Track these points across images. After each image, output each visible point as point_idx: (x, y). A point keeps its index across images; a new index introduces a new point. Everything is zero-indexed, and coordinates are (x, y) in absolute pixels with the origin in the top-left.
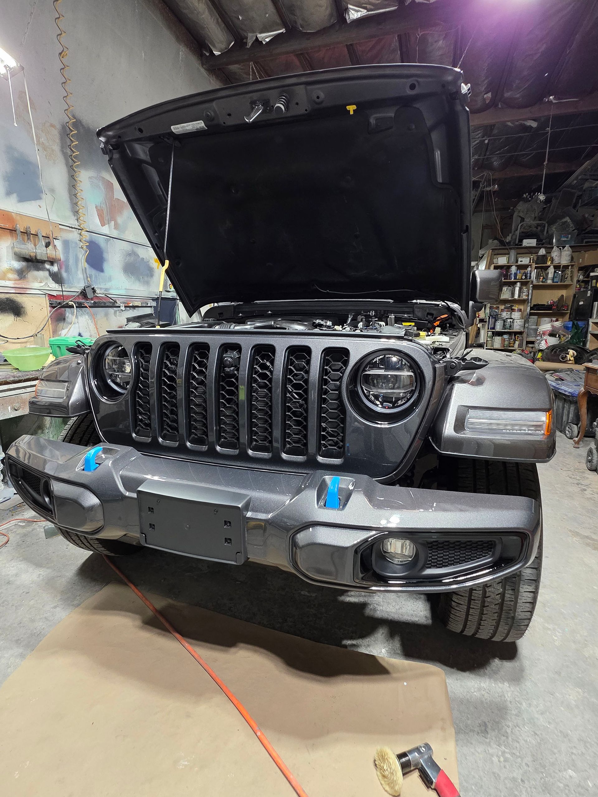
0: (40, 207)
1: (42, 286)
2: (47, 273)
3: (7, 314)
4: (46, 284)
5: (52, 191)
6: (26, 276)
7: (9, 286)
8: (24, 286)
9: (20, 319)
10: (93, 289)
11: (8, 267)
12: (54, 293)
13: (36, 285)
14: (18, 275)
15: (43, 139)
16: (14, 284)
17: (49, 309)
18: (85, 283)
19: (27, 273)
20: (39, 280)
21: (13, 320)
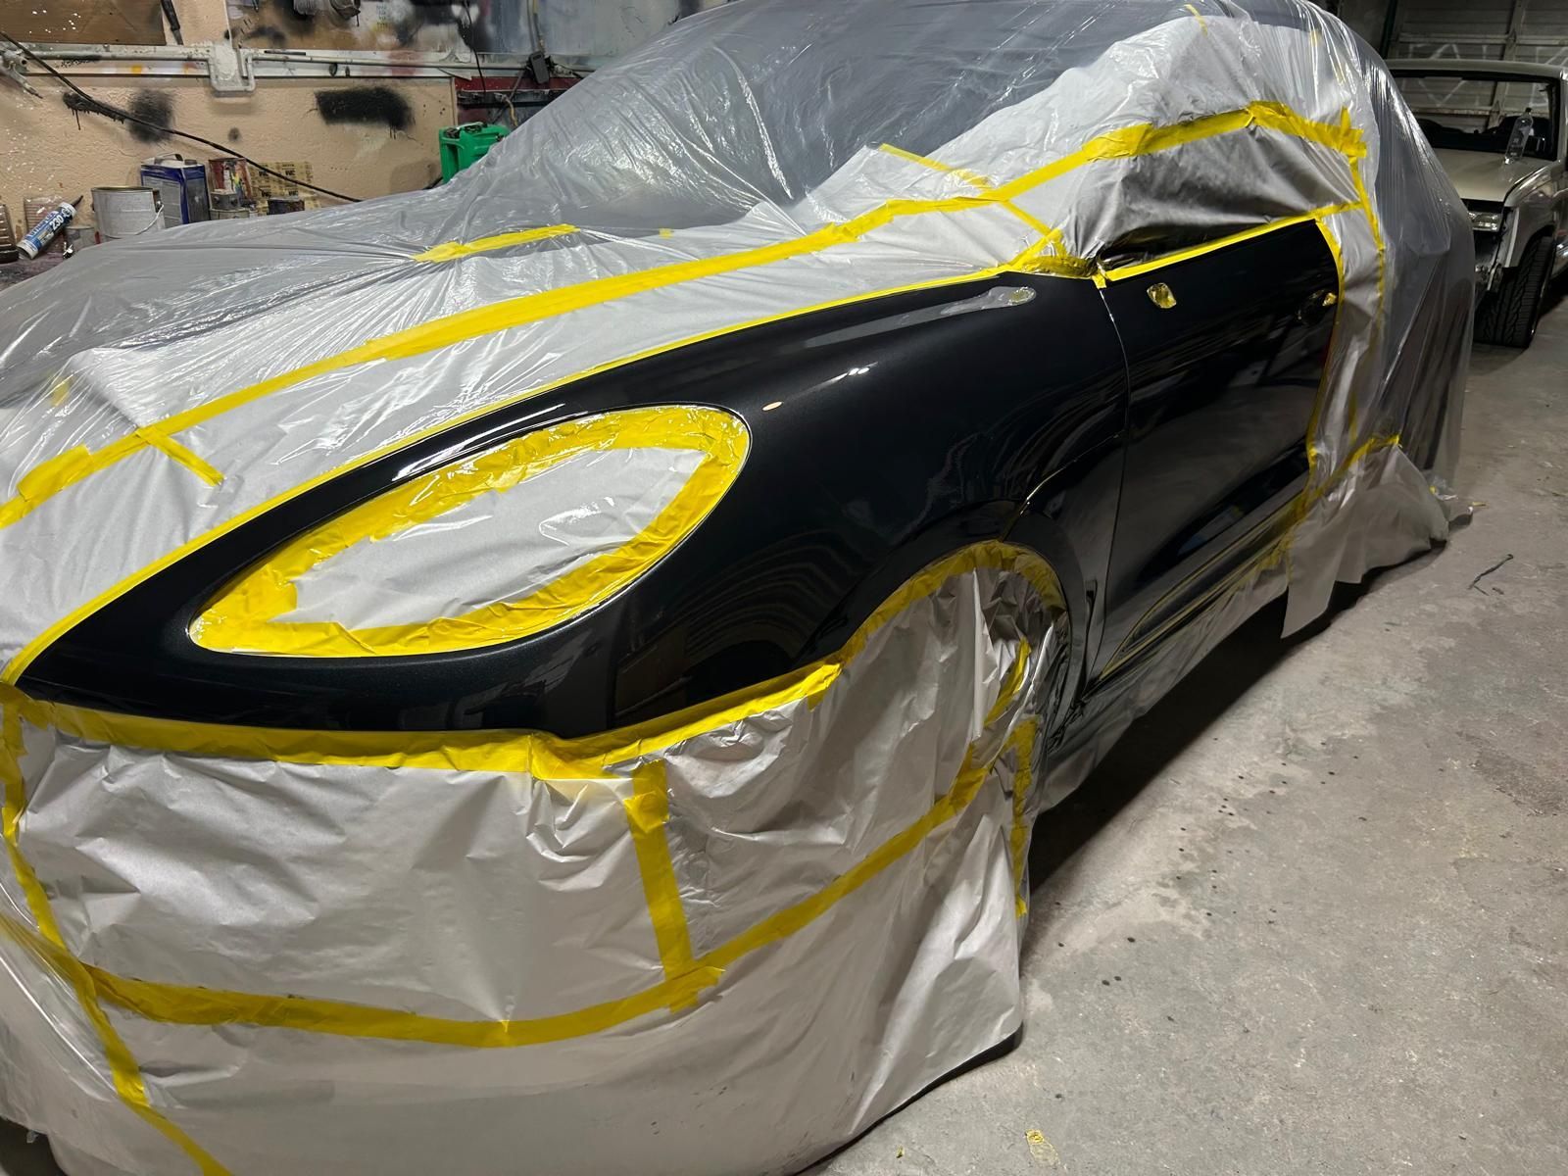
1: (443, 60)
2: (454, 28)
3: (376, 124)
4: (452, 55)
6: (414, 37)
7: (381, 62)
8: (408, 61)
9: (400, 135)
10: (548, 61)
12: (468, 75)
13: (433, 57)
14: (399, 37)
16: (391, 57)
17: (457, 110)
18: (533, 48)
19: (417, 30)
20: (439, 44)
21: (388, 136)
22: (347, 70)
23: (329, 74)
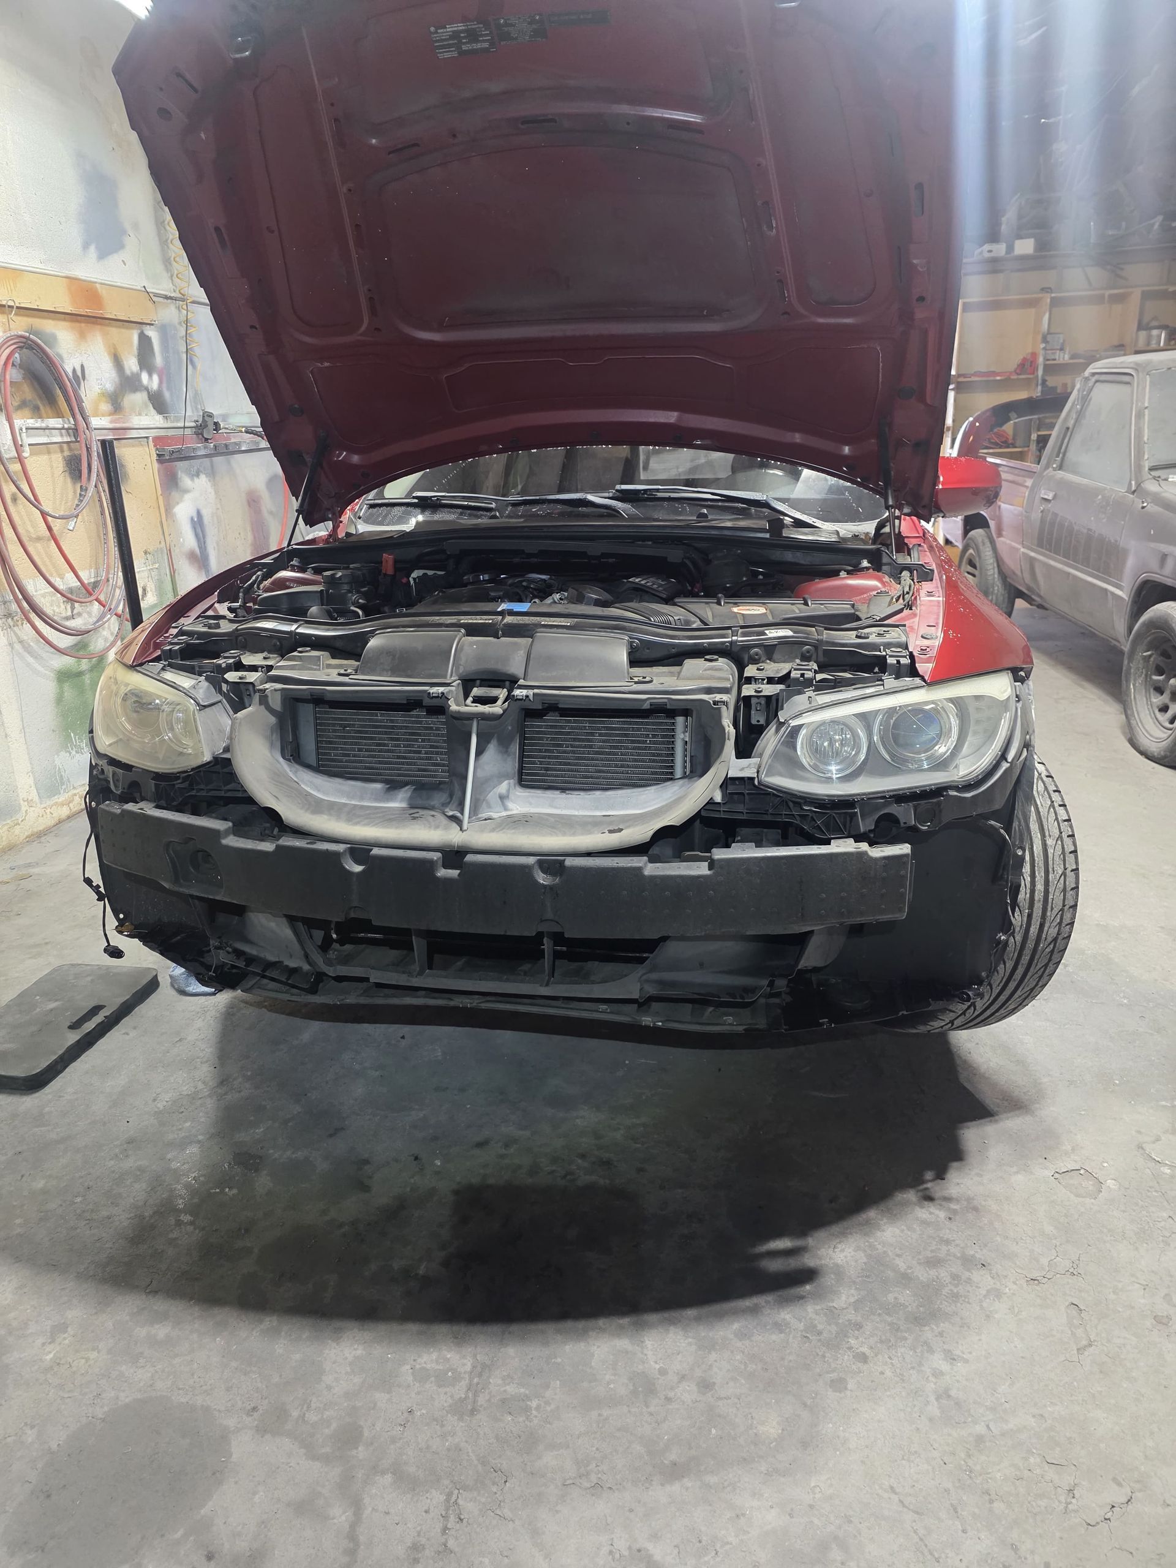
0: (125, 264)
5: (136, 226)
11: (99, 391)
15: (115, 125)
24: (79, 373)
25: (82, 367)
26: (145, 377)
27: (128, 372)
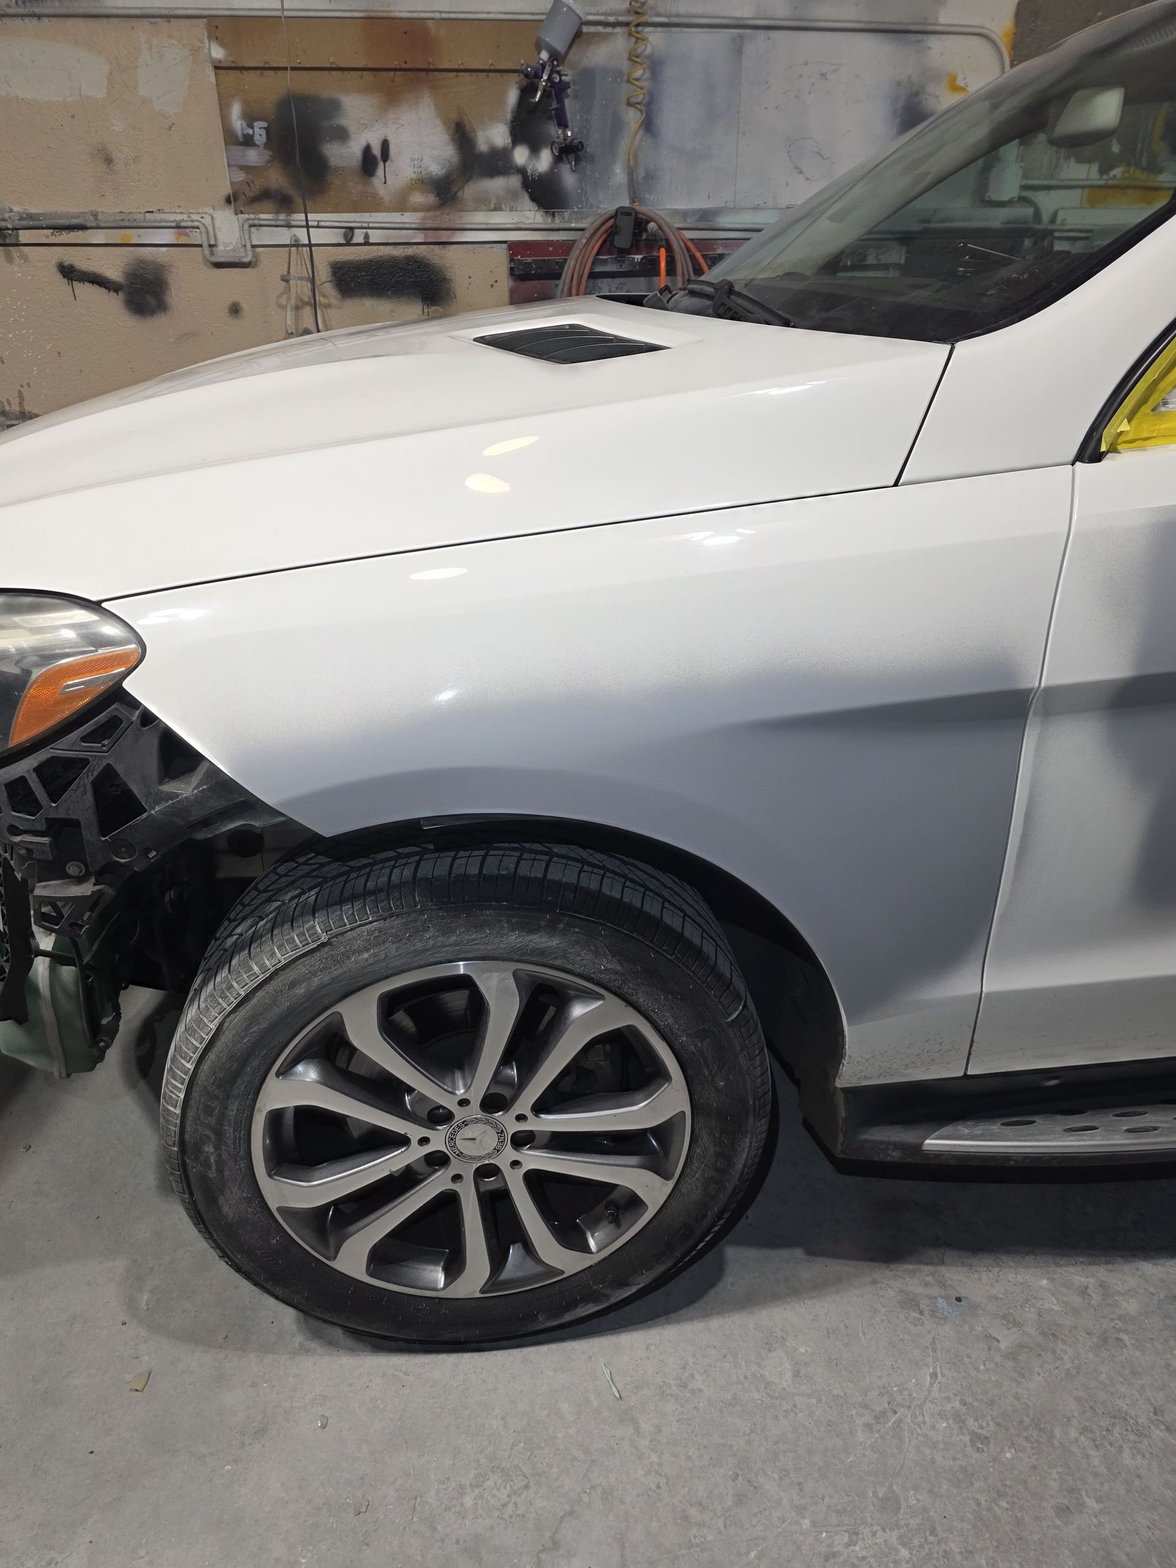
1: (499, 220)
2: (515, 181)
3: (405, 299)
4: (511, 211)
6: (460, 193)
7: (411, 225)
8: (448, 223)
9: (436, 311)
11: (414, 176)
13: (479, 218)
14: (438, 195)
16: (424, 218)
17: (507, 282)
18: (624, 202)
19: (462, 188)
20: (494, 201)
21: (420, 312)
22: (367, 236)
23: (344, 242)
24: (377, 151)
25: (385, 145)
26: (521, 155)
27: (482, 146)
